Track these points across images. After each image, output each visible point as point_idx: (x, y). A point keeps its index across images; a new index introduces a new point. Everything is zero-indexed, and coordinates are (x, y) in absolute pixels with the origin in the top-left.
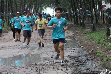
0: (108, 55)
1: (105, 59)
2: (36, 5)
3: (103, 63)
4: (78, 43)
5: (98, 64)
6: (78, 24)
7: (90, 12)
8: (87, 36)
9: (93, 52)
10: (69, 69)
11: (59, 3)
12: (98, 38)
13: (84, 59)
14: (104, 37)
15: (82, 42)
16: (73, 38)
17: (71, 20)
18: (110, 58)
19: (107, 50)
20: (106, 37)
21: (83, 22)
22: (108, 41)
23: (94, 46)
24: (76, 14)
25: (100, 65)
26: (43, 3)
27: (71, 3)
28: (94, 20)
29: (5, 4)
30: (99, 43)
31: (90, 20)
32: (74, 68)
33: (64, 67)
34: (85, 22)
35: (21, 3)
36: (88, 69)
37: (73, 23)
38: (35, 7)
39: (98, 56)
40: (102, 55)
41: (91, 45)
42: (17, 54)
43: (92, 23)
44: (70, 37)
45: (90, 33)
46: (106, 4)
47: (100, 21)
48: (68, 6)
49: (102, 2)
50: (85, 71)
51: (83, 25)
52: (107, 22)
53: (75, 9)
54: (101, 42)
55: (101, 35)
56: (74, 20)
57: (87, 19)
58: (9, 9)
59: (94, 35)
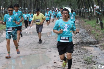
0: (97, 33)
1: (96, 35)
2: (59, 6)
3: (95, 37)
4: (82, 26)
5: (92, 38)
6: (81, 16)
7: (87, 10)
8: (86, 23)
9: (90, 31)
10: (77, 39)
11: (71, 5)
12: (92, 24)
13: (85, 34)
14: (95, 24)
15: (83, 26)
16: (79, 23)
17: (78, 14)
18: (99, 35)
19: (97, 30)
20: (96, 23)
21: (84, 15)
22: (97, 26)
23: (90, 28)
24: (80, 11)
25: (94, 38)
26: (63, 5)
27: (78, 5)
28: (90, 14)
29: (43, 5)
30: (92, 27)
31: (88, 14)
32: (80, 39)
33: (75, 39)
34: (85, 15)
35: (51, 5)
36: (87, 40)
37: (79, 16)
38: (59, 7)
39: (92, 33)
40: (94, 33)
41: (89, 27)
42: (50, 31)
43: (89, 16)
44: (78, 23)
45: (88, 21)
46: (96, 6)
47: (93, 15)
48: (76, 7)
49: (94, 5)
50: (86, 41)
51: (84, 17)
52: (97, 15)
53: (79, 8)
54: (93, 26)
55: (93, 22)
56: (79, 14)
57: (86, 14)
58: (45, 7)
59: (90, 22)
